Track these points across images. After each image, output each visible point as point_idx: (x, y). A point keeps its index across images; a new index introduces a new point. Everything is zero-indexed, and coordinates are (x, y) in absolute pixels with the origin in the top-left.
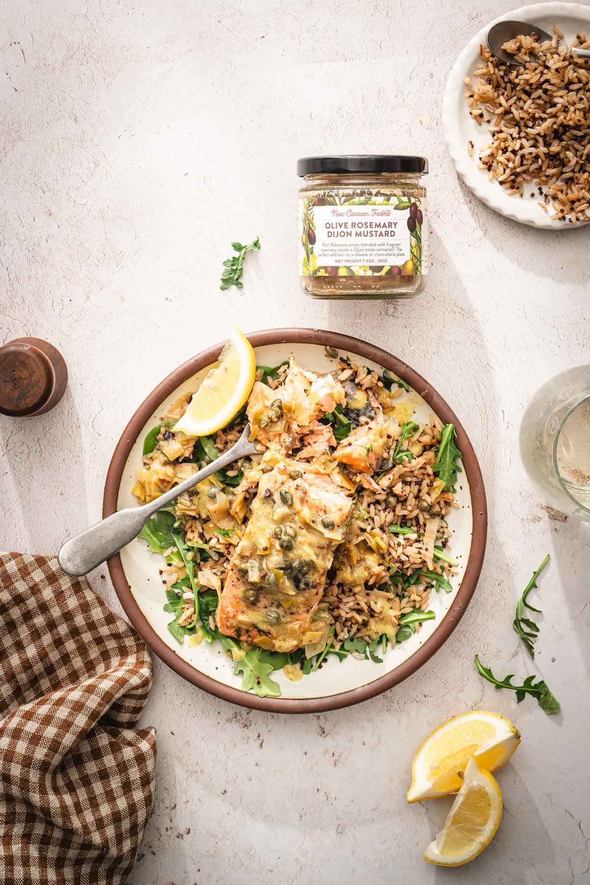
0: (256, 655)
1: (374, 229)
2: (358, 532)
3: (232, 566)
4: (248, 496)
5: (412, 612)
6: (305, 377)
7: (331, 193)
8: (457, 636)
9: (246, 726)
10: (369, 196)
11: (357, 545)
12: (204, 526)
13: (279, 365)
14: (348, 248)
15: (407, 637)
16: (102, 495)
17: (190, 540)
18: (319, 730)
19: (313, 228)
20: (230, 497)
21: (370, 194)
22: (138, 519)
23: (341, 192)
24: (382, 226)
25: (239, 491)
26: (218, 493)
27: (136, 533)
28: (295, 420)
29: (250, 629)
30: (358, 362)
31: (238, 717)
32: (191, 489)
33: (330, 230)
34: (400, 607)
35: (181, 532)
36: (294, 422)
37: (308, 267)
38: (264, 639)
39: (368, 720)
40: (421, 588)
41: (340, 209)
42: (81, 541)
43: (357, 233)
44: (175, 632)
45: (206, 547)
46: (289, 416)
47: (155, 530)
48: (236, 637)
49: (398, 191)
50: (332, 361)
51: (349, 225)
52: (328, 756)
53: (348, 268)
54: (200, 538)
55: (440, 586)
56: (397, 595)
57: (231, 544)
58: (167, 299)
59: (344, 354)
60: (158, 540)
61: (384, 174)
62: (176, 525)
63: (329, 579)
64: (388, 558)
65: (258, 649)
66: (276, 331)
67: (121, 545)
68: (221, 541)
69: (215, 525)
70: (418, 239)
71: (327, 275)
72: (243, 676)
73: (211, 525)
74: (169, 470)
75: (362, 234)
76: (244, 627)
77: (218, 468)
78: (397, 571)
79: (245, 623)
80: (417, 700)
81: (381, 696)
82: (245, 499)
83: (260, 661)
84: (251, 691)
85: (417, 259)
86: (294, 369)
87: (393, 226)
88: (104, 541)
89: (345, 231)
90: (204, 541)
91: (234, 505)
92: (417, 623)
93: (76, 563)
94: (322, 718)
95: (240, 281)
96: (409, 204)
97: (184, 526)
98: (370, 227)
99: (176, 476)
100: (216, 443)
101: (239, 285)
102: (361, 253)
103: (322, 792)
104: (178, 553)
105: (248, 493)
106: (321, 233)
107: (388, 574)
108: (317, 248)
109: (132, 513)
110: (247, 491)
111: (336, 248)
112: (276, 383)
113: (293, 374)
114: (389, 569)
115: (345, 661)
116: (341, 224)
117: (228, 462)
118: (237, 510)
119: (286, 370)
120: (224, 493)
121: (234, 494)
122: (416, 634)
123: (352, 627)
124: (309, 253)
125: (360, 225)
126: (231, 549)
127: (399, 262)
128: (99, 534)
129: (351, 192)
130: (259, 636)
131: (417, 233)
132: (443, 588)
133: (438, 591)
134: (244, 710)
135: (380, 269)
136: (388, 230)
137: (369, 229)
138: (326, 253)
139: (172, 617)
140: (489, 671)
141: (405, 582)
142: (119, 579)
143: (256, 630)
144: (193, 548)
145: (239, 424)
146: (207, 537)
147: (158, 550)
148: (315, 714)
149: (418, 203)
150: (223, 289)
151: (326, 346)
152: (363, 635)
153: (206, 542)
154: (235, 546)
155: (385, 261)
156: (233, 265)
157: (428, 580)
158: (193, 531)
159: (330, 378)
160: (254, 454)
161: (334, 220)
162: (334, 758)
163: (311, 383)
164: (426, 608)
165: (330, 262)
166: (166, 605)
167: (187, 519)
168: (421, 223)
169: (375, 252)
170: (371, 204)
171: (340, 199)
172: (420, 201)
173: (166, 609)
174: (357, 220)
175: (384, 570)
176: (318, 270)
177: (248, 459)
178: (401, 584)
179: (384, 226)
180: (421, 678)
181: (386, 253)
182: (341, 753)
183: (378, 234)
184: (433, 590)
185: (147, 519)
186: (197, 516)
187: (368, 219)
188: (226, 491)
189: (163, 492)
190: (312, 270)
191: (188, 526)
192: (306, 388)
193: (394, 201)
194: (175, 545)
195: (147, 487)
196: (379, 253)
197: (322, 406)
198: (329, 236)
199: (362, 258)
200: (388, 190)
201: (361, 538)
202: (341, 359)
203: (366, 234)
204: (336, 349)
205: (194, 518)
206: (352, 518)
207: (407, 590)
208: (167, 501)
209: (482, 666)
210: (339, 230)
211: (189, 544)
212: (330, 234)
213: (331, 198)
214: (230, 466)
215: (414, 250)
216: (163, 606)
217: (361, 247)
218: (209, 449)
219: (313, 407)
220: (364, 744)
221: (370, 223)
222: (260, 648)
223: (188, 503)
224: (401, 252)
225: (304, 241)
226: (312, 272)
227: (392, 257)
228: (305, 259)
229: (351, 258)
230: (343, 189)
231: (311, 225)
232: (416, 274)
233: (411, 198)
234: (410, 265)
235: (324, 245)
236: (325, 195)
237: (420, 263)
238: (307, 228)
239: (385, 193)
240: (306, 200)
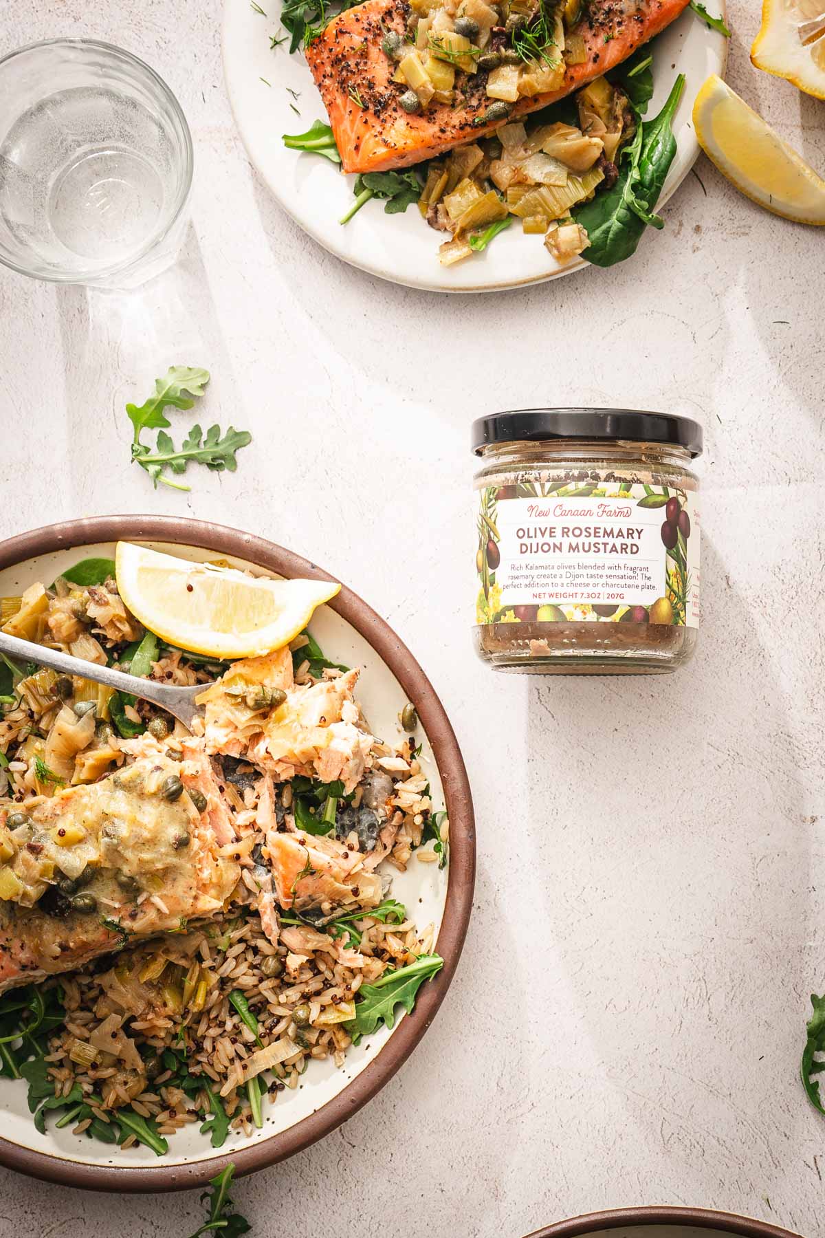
1: (601, 540)
7: (526, 476)
10: (595, 482)
14: (554, 572)
19: (496, 540)
21: (596, 477)
23: (545, 474)
24: (615, 534)
33: (526, 540)
37: (486, 609)
41: (542, 503)
43: (571, 546)
49: (645, 475)
51: (558, 532)
53: (556, 608)
61: (621, 443)
70: (681, 562)
71: (518, 620)
75: (581, 548)
85: (678, 597)
87: (636, 534)
89: (551, 541)
96: (666, 499)
98: (595, 536)
102: (578, 581)
106: (508, 548)
108: (502, 573)
111: (535, 572)
116: (543, 530)
124: (488, 583)
125: (577, 532)
127: (645, 599)
129: (562, 473)
131: (678, 552)
135: (612, 609)
136: (628, 541)
137: (593, 540)
138: (516, 582)
149: (681, 499)
155: (621, 596)
161: (533, 523)
165: (523, 597)
168: (686, 534)
169: (604, 580)
170: (596, 495)
171: (543, 486)
172: (684, 495)
174: (571, 522)
176: (504, 612)
179: (620, 534)
181: (622, 582)
183: (609, 548)
187: (592, 522)
190: (492, 613)
193: (638, 491)
196: (610, 581)
198: (522, 552)
199: (579, 590)
200: (629, 472)
203: (587, 549)
210: (540, 540)
212: (524, 549)
213: (527, 484)
215: (673, 581)
217: (577, 572)
221: (595, 528)
224: (649, 583)
225: (480, 564)
226: (491, 618)
227: (634, 589)
228: (481, 595)
229: (559, 590)
230: (548, 468)
231: (492, 534)
232: (677, 623)
233: (669, 489)
234: (665, 607)
235: (513, 567)
236: (517, 479)
237: (684, 604)
238: (485, 541)
239: (623, 476)
240: (484, 490)
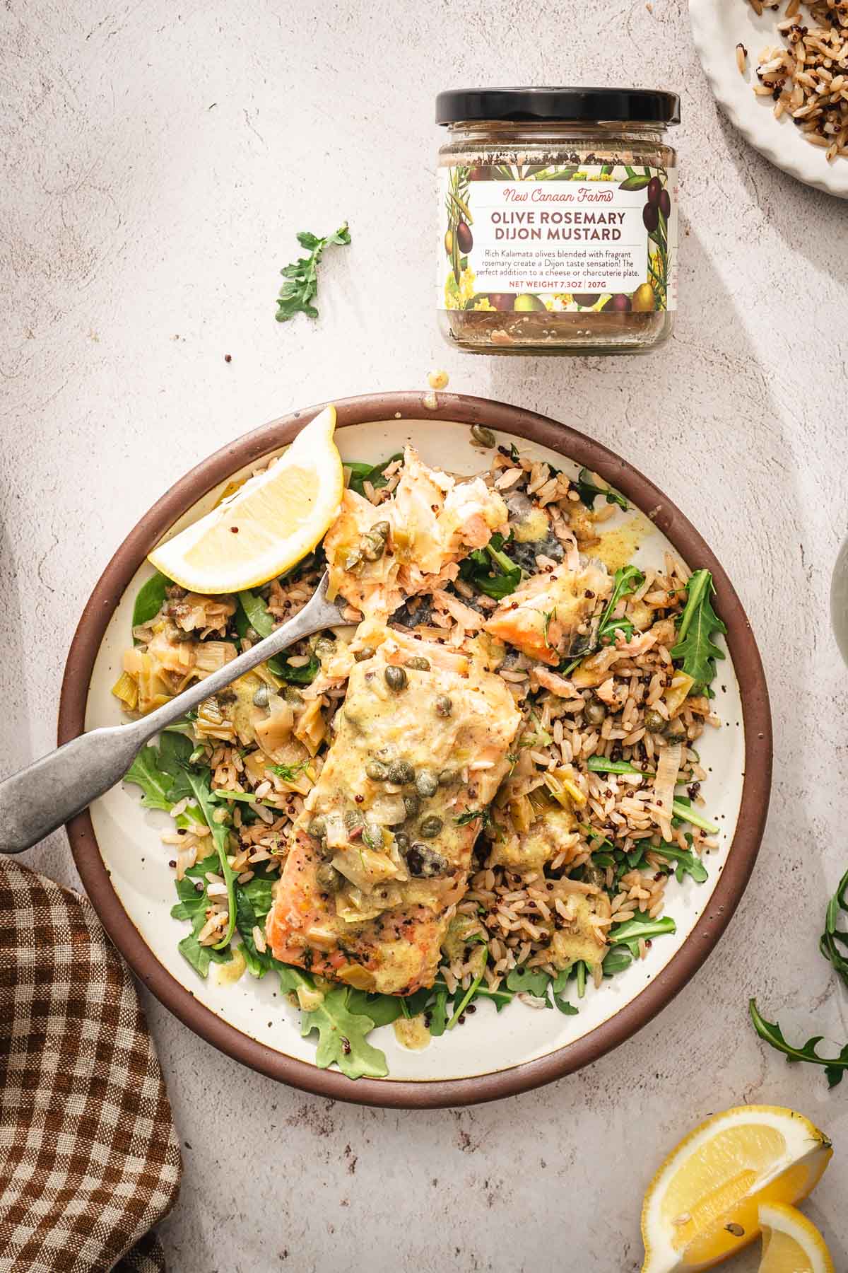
0: (342, 1000)
1: (582, 226)
2: (533, 771)
3: (297, 833)
4: (327, 704)
5: (633, 919)
6: (433, 482)
7: (501, 158)
8: (717, 965)
9: (323, 1131)
10: (575, 164)
11: (531, 796)
12: (246, 759)
13: (386, 460)
14: (532, 259)
15: (624, 966)
16: (57, 703)
17: (220, 786)
18: (460, 1139)
19: (468, 223)
20: (295, 706)
21: (576, 160)
22: (122, 746)
23: (521, 155)
25: (313, 694)
26: (273, 699)
27: (118, 774)
28: (414, 562)
29: (331, 951)
30: (531, 453)
31: (310, 1115)
32: (223, 691)
33: (501, 225)
34: (610, 910)
35: (204, 771)
36: (413, 566)
37: (457, 294)
38: (357, 970)
39: (552, 1121)
40: (650, 875)
41: (519, 186)
42: (17, 787)
43: (550, 233)
44: (193, 958)
45: (250, 798)
46: (404, 554)
47: (156, 766)
48: (304, 967)
49: (625, 155)
50: (483, 453)
51: (537, 218)
52: (477, 1187)
53: (534, 298)
54: (239, 781)
55: (684, 871)
56: (605, 888)
57: (296, 794)
58: (178, 337)
59: (506, 440)
60: (161, 786)
61: (600, 122)
62: (195, 757)
63: (478, 859)
64: (587, 820)
65: (346, 988)
66: (379, 397)
67: (92, 794)
68: (278, 787)
69: (267, 758)
70: (662, 244)
71: (493, 309)
72: (318, 1038)
73: (259, 758)
74: (182, 654)
75: (561, 235)
76: (319, 947)
77: (272, 653)
78: (605, 844)
79: (321, 941)
80: (642, 1083)
81: (574, 1076)
82: (323, 709)
83: (349, 1011)
84: (335, 1068)
85: (659, 281)
86: (413, 468)
87: (617, 219)
88: (60, 788)
89: (529, 227)
90: (246, 786)
91: (302, 721)
92: (642, 941)
93: (9, 828)
94: (465, 1117)
95: (313, 304)
96: (648, 180)
97: (210, 760)
98: (576, 222)
99: (195, 666)
100: (268, 604)
101: (312, 313)
102: (558, 269)
103: (464, 1256)
104: (199, 808)
105: (329, 697)
106: (481, 231)
107: (588, 849)
108: (475, 258)
109: (113, 736)
110: (326, 695)
111: (510, 259)
112: (379, 493)
113: (411, 477)
114: (589, 839)
115: (507, 1010)
116: (520, 216)
117: (291, 641)
118: (308, 730)
119: (398, 471)
120: (284, 698)
121: (303, 701)
122: (640, 959)
123: (521, 948)
124: (459, 268)
125: (557, 218)
126: (297, 803)
127: (626, 286)
128: (52, 775)
129: (539, 155)
130: (346, 965)
131: (659, 233)
132: (690, 874)
133: (680, 881)
134: (321, 1103)
135: (593, 299)
136: (609, 227)
137: (573, 226)
138: (491, 268)
139: (186, 929)
140: (775, 1029)
141: (619, 864)
142: (87, 858)
143: (342, 953)
144: (226, 800)
145: (311, 570)
146: (252, 780)
147: (163, 805)
148: (453, 1109)
149: (662, 178)
150: (280, 319)
151: (473, 424)
152: (542, 962)
153: (251, 790)
154: (303, 797)
155: (603, 285)
156: (300, 275)
157: (662, 860)
158: (227, 770)
159: (479, 484)
160: (340, 626)
161: (509, 207)
162: (488, 1191)
163: (444, 493)
164: (660, 911)
165: (500, 286)
166: (175, 907)
167: (215, 746)
168: (666, 214)
169: (585, 268)
170: (577, 179)
171: (520, 169)
172: (665, 174)
173: (175, 914)
174: (550, 207)
175: (580, 842)
176: (477, 299)
177: (328, 634)
178: (613, 868)
179: (602, 219)
180: (649, 1041)
181: (604, 269)
182: (501, 1182)
183: (590, 234)
184: (673, 878)
185: (141, 747)
186: (234, 742)
187: (572, 207)
188: (287, 695)
189: (171, 694)
190: (464, 299)
191: (216, 759)
192: (435, 504)
193: (620, 172)
194: (192, 795)
195: (141, 683)
196: (591, 269)
197: (465, 536)
198: (497, 238)
199: (559, 279)
200: (609, 153)
201: (538, 783)
202: (501, 449)
203: (567, 235)
204: (491, 431)
205: (228, 744)
206: (520, 745)
207: (625, 878)
208: (177, 713)
209: (761, 1019)
210: (518, 225)
211: (218, 792)
212: (500, 234)
213: (503, 167)
214: (296, 647)
215: (655, 265)
216: (170, 909)
217: (558, 259)
218: (257, 616)
219: (449, 536)
220: (544, 1165)
221: (576, 214)
222: (349, 987)
223: (217, 716)
224: (631, 269)
225: (450, 245)
226: (463, 305)
227: (615, 277)
228: (450, 280)
229: (539, 279)
230: (524, 150)
231: (463, 215)
232: (658, 309)
233: (651, 168)
234: (647, 294)
235: (487, 253)
236: (490, 160)
237: (665, 288)
238: (455, 221)
239: (604, 158)
240: (454, 169)
